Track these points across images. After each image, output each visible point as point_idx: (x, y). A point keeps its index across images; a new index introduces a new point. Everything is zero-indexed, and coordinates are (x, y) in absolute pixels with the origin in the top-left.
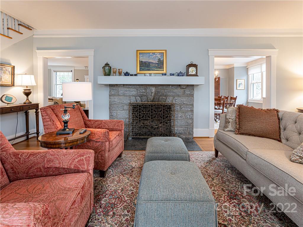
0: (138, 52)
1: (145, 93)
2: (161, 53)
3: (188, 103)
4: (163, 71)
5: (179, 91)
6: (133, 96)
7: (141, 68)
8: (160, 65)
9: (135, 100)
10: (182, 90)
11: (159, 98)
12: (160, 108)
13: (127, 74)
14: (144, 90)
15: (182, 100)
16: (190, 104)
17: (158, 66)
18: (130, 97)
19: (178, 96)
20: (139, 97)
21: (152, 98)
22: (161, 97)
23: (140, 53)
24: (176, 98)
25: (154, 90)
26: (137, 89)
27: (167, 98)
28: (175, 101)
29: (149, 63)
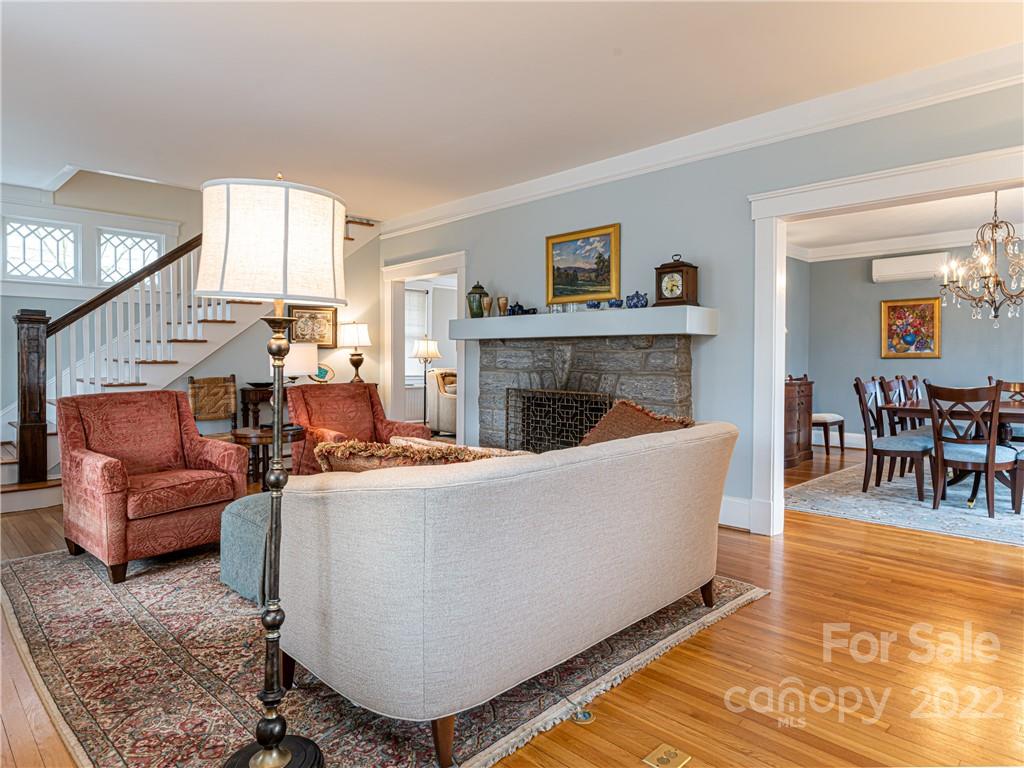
0: (551, 242)
1: (548, 361)
2: (603, 238)
3: (658, 398)
4: (609, 291)
5: (630, 357)
6: (524, 370)
7: (557, 289)
8: (602, 272)
9: (528, 381)
10: (640, 353)
11: (581, 377)
12: (572, 408)
13: (517, 310)
14: (545, 355)
15: (636, 387)
16: (664, 401)
17: (597, 277)
18: (518, 374)
19: (630, 372)
20: (537, 373)
21: (565, 377)
22: (586, 375)
23: (553, 244)
24: (622, 379)
25: (569, 354)
26: (533, 352)
27: (600, 379)
28: (621, 390)
29: (576, 270)
